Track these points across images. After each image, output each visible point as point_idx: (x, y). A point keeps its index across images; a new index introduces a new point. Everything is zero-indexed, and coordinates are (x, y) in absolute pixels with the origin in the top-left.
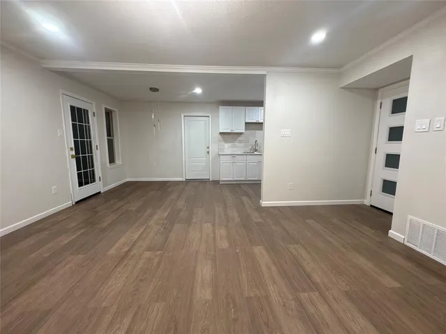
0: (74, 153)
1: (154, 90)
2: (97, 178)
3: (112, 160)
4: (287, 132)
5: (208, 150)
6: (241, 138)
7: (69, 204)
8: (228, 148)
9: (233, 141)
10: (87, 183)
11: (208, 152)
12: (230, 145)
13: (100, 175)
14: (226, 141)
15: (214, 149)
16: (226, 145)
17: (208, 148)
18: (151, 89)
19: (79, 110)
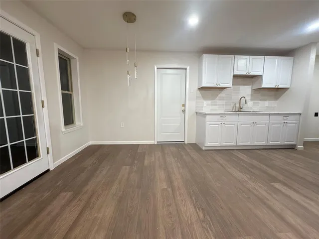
2: (42, 150)
3: (69, 119)
5: (183, 108)
6: (223, 94)
8: (206, 106)
9: (213, 98)
11: (184, 111)
12: (209, 102)
13: (49, 145)
14: (205, 98)
15: (191, 106)
16: (205, 103)
17: (184, 105)
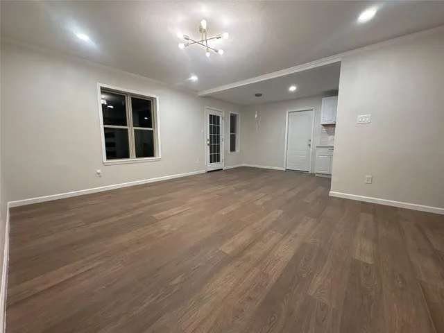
0: (209, 142)
1: (258, 95)
2: (221, 160)
3: (233, 148)
4: (366, 118)
5: (309, 143)
7: (204, 171)
10: (215, 162)
11: (310, 145)
13: (223, 159)
15: (316, 141)
17: (310, 141)
18: (256, 95)
19: (214, 116)
